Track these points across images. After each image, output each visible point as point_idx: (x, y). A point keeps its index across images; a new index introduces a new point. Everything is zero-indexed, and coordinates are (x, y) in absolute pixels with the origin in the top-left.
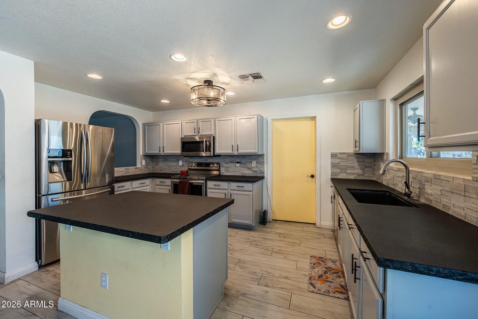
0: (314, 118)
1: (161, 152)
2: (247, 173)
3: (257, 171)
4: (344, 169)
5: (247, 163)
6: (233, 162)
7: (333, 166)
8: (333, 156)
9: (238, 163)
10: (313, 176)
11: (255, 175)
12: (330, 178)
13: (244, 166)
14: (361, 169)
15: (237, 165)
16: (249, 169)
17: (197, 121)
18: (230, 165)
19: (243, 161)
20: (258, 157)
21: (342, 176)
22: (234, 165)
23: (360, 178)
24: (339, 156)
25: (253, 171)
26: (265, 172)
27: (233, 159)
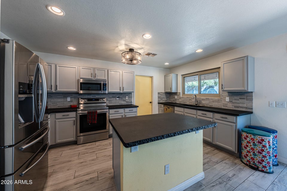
0: (152, 77)
1: (53, 90)
2: (123, 103)
3: (128, 102)
4: (162, 99)
5: (123, 97)
6: (115, 97)
7: (159, 97)
8: (159, 93)
9: (118, 97)
10: (151, 102)
11: (128, 104)
12: (157, 102)
13: (121, 99)
14: (167, 98)
15: (117, 99)
16: (124, 101)
17: (94, 69)
18: (112, 99)
19: (121, 96)
20: (129, 94)
21: (161, 102)
22: (115, 99)
23: (166, 102)
24: (160, 93)
25: (127, 102)
26: (133, 102)
27: (115, 95)
